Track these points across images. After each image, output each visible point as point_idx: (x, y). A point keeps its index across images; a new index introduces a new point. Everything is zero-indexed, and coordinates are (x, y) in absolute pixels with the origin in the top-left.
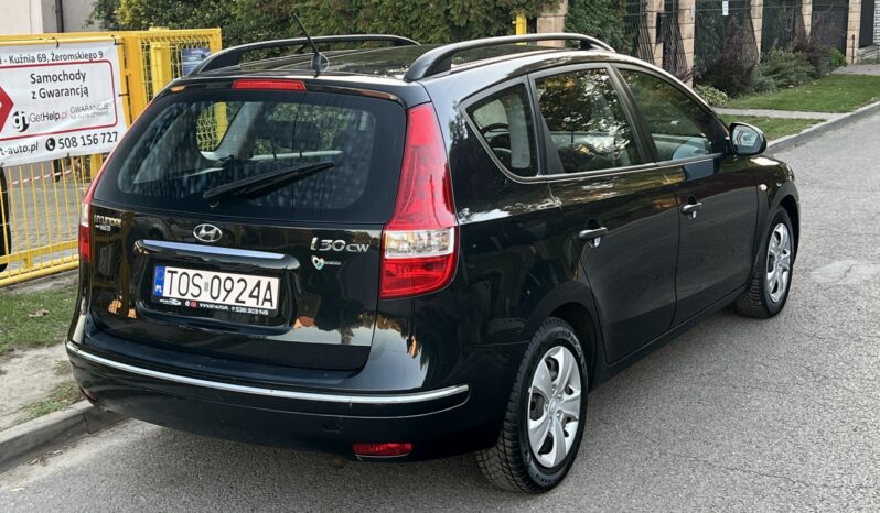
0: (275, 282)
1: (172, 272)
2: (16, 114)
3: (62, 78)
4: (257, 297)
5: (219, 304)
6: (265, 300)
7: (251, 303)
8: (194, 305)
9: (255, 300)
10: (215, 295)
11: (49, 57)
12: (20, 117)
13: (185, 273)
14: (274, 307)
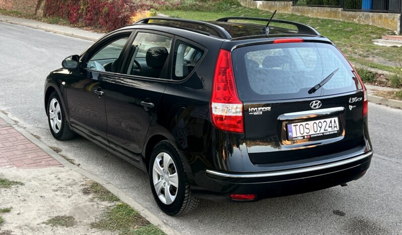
1: (295, 126)
4: (331, 127)
9: (331, 128)
10: (316, 130)
13: (301, 125)
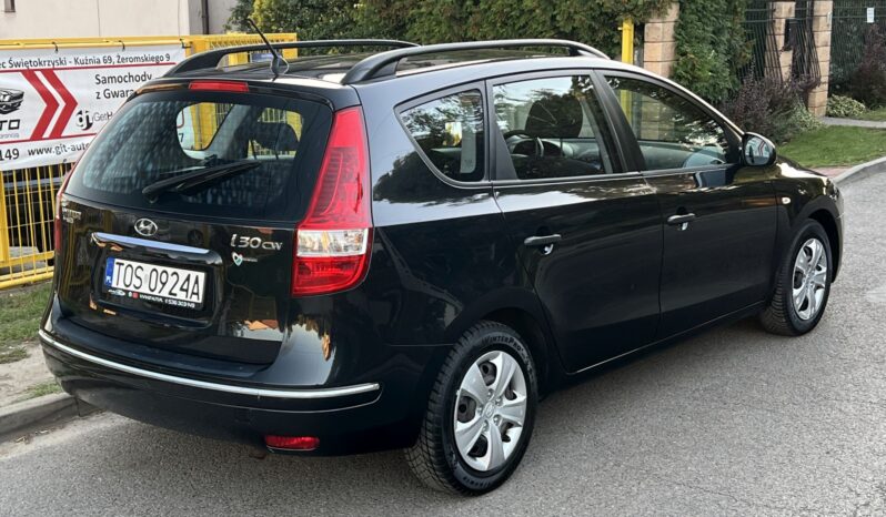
0: (202, 276)
2: (80, 113)
3: (127, 79)
4: (187, 291)
5: (155, 296)
6: (193, 293)
7: (181, 295)
8: (135, 296)
11: (115, 59)
12: (84, 116)
14: (200, 301)
